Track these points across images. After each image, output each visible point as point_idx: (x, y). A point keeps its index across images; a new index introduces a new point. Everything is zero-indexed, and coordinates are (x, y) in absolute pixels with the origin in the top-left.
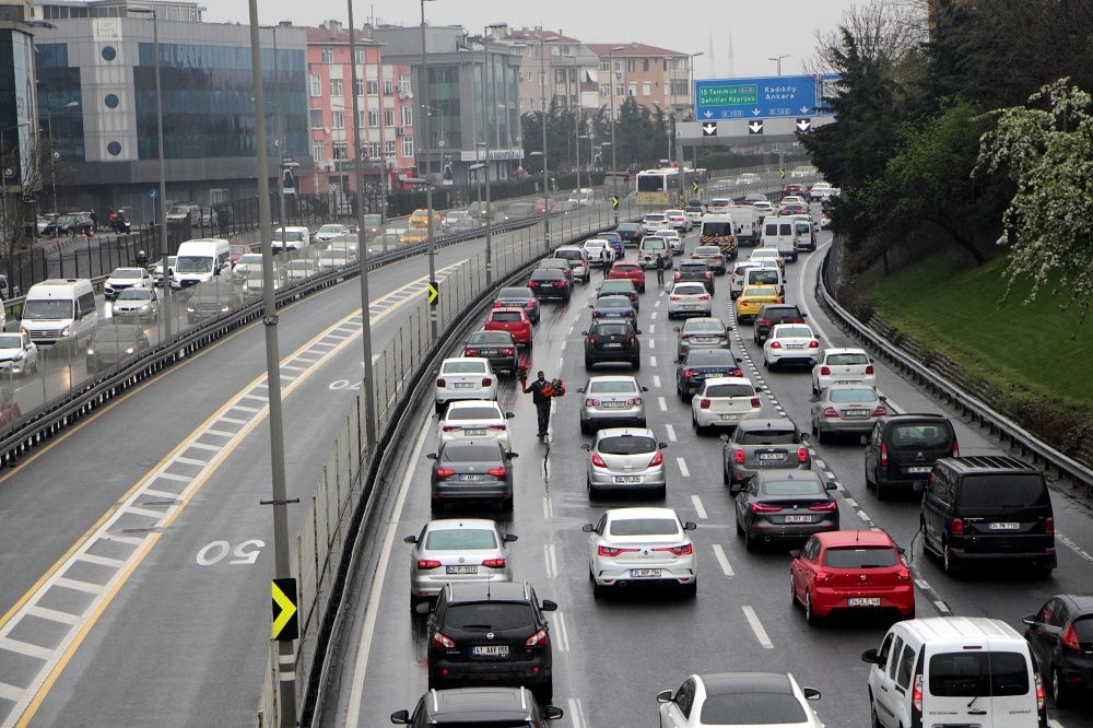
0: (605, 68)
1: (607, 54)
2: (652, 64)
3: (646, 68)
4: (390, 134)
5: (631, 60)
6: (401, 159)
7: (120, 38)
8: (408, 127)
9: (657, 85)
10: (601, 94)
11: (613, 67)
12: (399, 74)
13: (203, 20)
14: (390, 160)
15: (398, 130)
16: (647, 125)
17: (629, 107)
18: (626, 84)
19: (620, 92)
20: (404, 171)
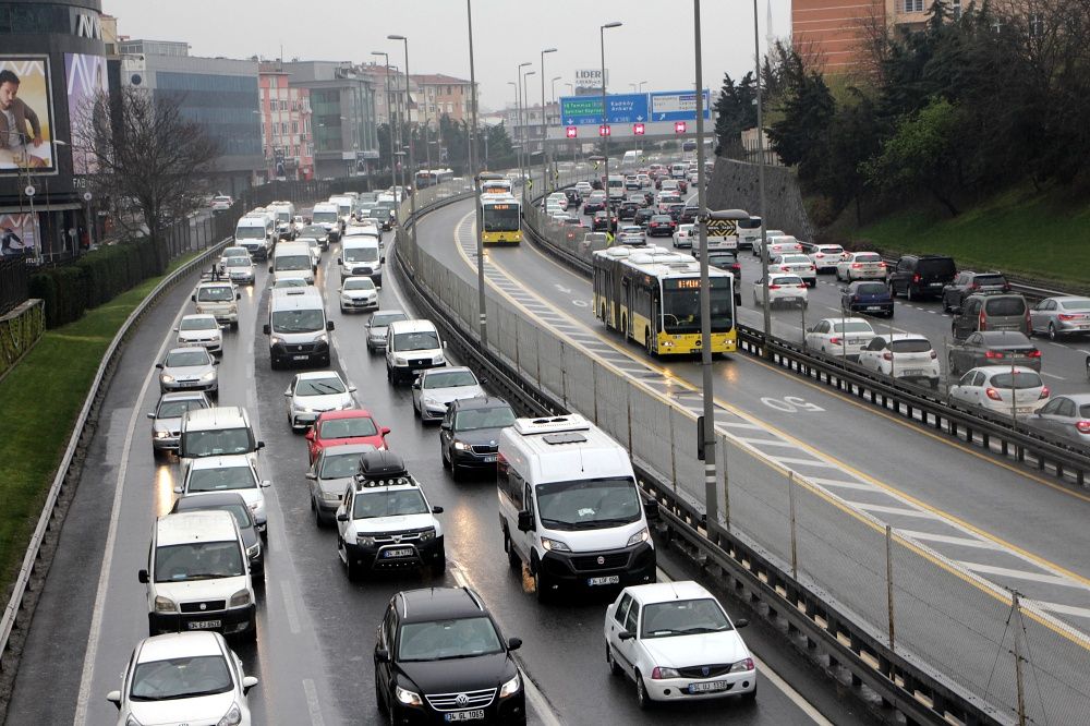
0: (421, 92)
1: (424, 82)
2: (453, 90)
3: (449, 93)
4: (296, 140)
5: (439, 87)
6: (305, 158)
7: (144, 69)
8: (307, 133)
9: (457, 105)
10: (419, 111)
11: (426, 91)
12: (301, 96)
13: (190, 55)
14: (297, 158)
15: (301, 136)
16: (457, 133)
17: (445, 120)
18: (436, 104)
19: (432, 110)
20: (307, 167)
